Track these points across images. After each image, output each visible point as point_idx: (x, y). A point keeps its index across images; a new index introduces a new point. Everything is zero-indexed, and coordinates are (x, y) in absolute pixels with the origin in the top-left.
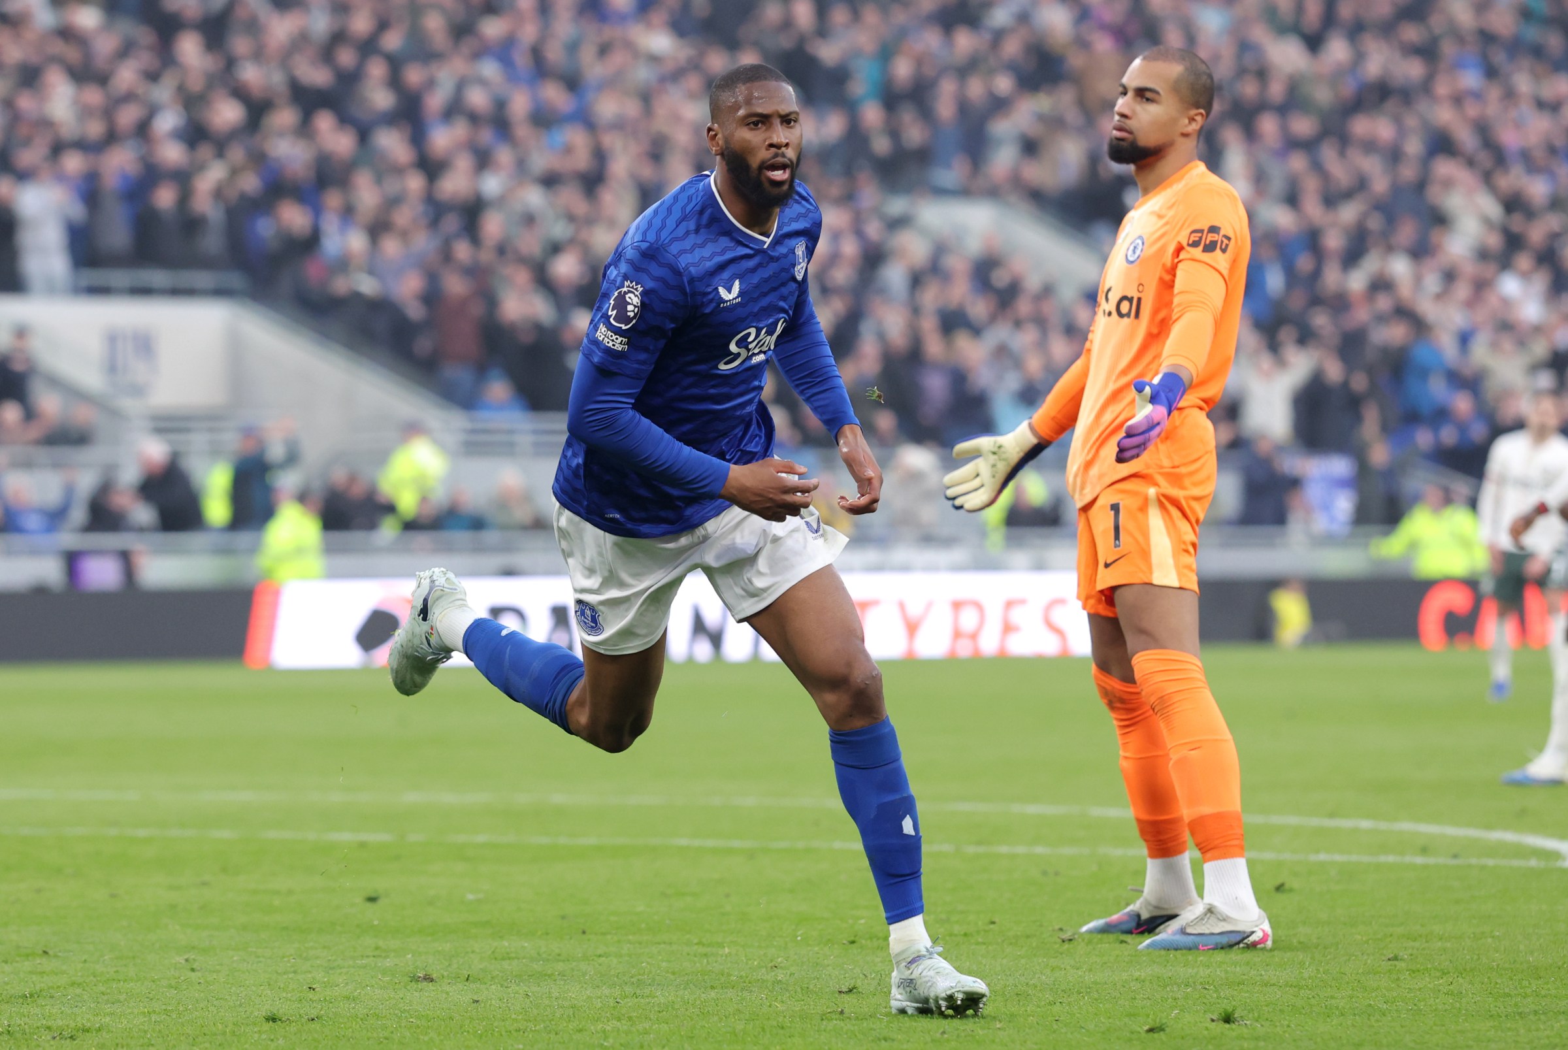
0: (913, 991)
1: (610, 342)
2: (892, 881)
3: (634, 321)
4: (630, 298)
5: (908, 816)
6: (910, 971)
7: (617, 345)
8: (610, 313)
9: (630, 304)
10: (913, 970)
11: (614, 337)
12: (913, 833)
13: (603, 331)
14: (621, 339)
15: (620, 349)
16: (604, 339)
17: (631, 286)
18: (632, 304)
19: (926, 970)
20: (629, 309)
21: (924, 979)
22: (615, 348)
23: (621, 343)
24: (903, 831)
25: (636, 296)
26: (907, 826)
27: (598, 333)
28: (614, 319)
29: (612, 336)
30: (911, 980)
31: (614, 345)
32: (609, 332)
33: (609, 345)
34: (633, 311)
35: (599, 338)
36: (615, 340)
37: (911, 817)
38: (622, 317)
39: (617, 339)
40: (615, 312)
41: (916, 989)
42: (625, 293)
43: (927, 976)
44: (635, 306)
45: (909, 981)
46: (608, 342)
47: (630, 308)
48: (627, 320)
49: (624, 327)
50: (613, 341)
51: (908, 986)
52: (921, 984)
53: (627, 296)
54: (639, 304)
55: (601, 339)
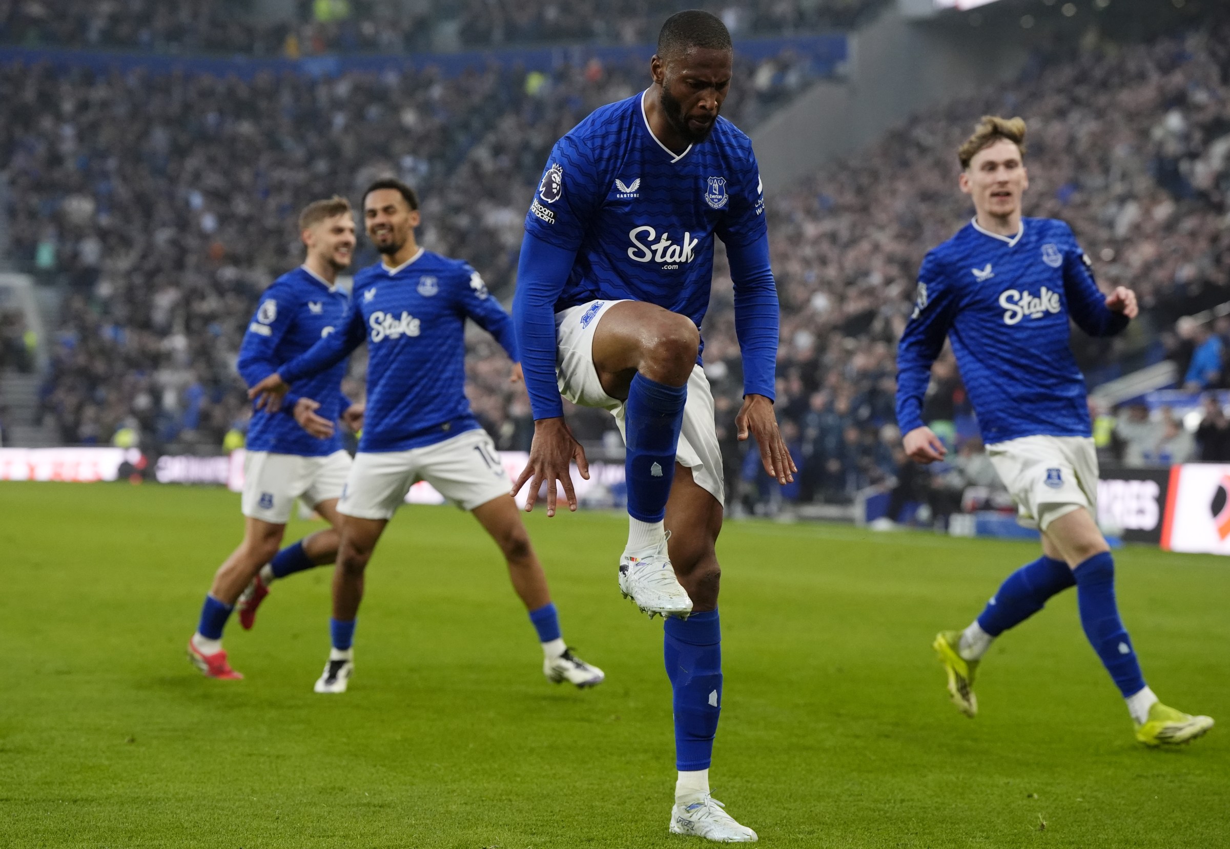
0: (690, 830)
1: (540, 213)
2: (690, 739)
3: (557, 198)
4: (554, 177)
5: (715, 690)
6: (690, 815)
7: (545, 216)
8: (541, 190)
9: (554, 182)
10: (692, 815)
11: (543, 210)
12: (716, 705)
13: (535, 205)
14: (548, 211)
15: (547, 220)
16: (536, 211)
17: (558, 169)
18: (556, 183)
19: (705, 817)
20: (553, 187)
21: (702, 824)
22: (543, 218)
23: (548, 215)
24: (708, 701)
25: (558, 176)
26: (713, 699)
27: (532, 206)
28: (543, 195)
29: (541, 208)
30: (690, 822)
31: (542, 216)
32: (539, 205)
33: (538, 216)
34: (556, 188)
35: (533, 210)
36: (543, 212)
37: (717, 692)
38: (549, 193)
39: (545, 211)
40: (544, 189)
41: (693, 830)
42: (552, 173)
43: (706, 822)
44: (558, 184)
45: (688, 822)
46: (538, 214)
47: (554, 185)
48: (552, 196)
49: (550, 201)
50: (542, 212)
51: (686, 825)
52: (699, 827)
53: (553, 176)
54: (560, 183)
55: (534, 211)
